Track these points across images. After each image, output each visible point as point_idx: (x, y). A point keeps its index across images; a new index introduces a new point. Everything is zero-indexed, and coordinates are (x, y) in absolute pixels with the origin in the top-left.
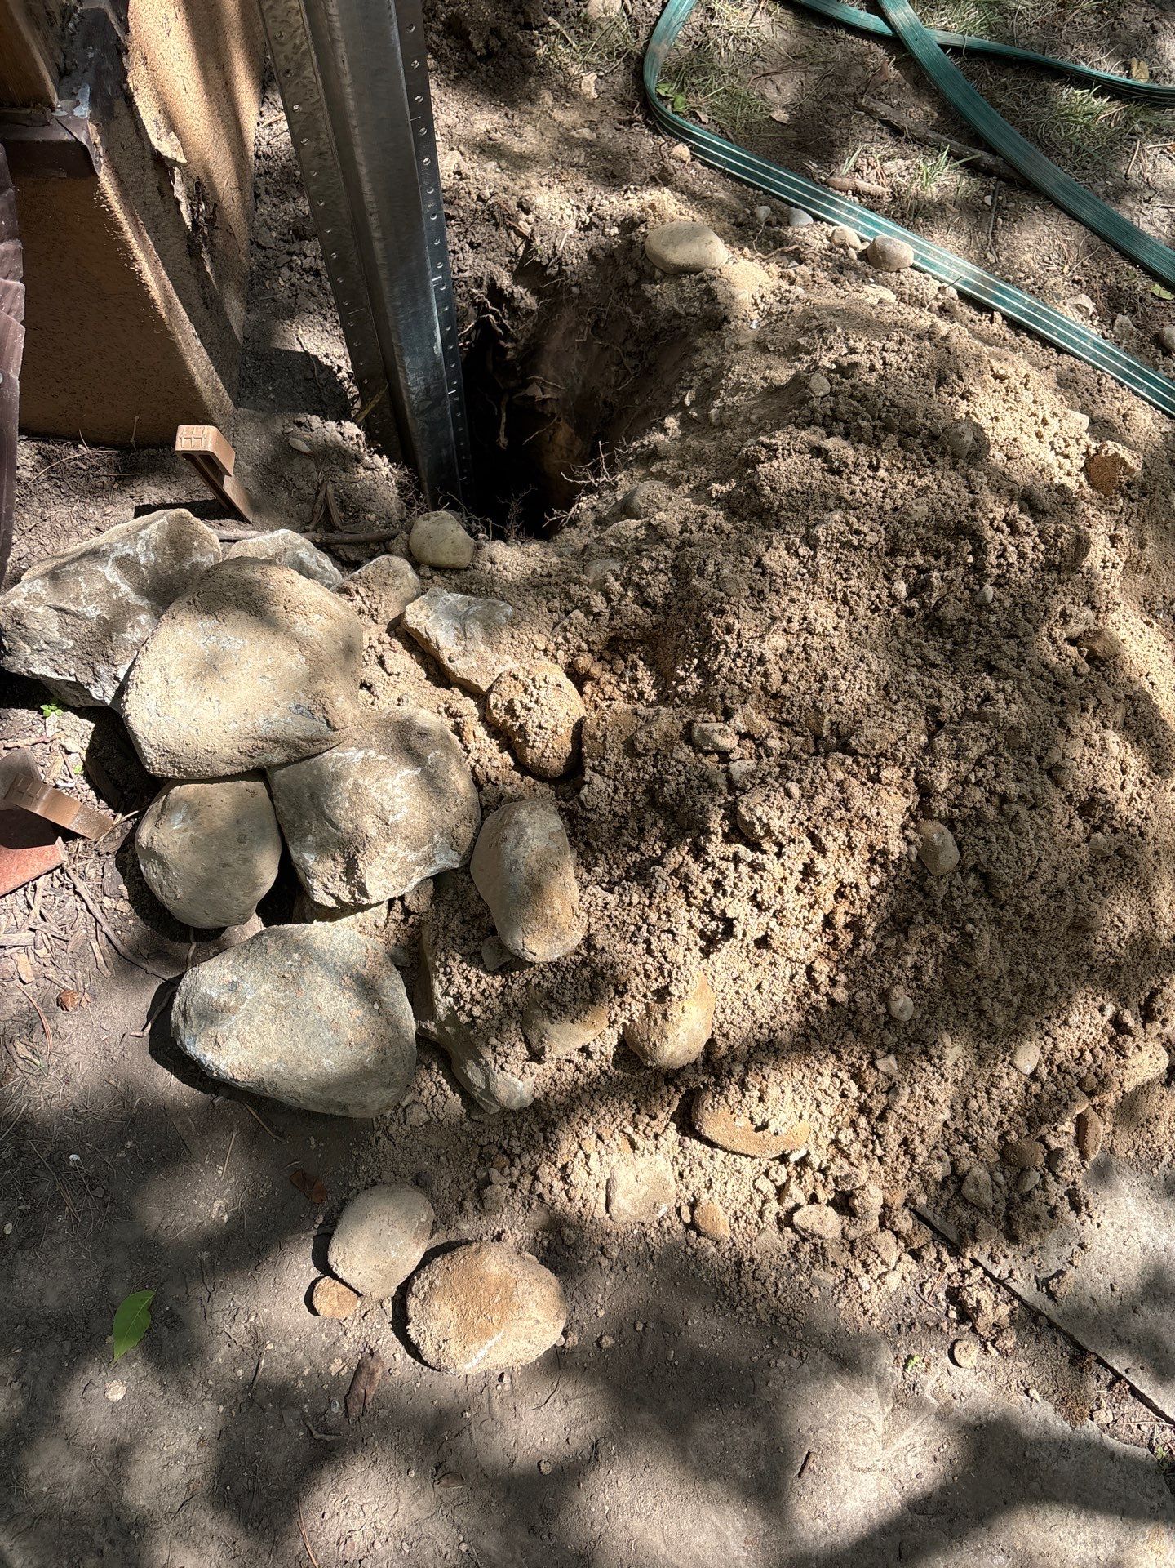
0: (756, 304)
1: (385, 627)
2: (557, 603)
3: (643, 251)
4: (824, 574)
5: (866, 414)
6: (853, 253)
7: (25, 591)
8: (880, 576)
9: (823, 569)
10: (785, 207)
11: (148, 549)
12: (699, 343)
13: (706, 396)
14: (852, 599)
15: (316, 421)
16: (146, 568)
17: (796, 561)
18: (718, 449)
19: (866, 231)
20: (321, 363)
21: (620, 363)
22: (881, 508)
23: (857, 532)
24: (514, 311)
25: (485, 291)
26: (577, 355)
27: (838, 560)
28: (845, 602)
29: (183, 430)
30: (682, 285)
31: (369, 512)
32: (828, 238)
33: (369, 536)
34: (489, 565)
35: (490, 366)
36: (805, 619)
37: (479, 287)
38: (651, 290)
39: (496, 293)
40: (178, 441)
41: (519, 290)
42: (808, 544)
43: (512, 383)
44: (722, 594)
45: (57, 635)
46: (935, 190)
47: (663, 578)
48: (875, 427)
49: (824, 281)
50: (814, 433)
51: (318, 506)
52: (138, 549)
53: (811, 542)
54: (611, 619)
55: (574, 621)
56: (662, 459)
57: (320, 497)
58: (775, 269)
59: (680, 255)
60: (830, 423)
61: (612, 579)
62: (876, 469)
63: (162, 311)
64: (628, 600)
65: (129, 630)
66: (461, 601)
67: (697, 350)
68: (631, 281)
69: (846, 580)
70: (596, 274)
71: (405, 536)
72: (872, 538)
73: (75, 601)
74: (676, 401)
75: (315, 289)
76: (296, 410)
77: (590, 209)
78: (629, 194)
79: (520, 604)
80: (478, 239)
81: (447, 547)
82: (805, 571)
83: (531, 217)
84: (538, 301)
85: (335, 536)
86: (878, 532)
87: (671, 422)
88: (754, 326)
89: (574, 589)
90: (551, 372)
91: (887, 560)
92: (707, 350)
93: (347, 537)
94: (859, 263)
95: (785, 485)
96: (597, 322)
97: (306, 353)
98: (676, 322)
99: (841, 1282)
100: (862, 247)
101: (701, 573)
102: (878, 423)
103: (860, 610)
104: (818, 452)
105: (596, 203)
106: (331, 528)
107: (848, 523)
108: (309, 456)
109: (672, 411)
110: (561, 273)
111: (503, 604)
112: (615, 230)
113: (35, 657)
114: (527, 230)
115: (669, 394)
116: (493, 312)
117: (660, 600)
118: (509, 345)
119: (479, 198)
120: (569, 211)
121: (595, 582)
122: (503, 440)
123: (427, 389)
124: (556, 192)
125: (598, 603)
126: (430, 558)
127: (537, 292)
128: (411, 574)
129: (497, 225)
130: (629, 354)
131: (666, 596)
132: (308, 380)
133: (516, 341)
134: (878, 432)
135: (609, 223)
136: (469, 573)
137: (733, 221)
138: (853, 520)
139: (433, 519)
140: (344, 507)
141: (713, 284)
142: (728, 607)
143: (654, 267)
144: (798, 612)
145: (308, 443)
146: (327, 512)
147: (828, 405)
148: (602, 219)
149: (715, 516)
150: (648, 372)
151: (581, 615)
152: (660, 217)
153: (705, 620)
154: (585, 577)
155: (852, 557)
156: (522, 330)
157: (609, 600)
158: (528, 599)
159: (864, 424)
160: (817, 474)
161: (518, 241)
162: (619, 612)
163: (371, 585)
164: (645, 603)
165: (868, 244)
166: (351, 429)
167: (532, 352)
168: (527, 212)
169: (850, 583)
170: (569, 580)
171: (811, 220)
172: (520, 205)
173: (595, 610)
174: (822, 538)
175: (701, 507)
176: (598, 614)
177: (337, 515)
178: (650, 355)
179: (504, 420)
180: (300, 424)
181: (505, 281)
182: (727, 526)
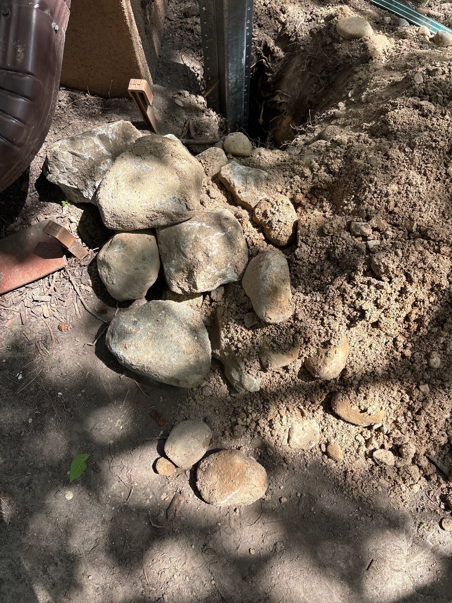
0: (385, 53)
1: (210, 178)
2: (287, 173)
3: (335, 29)
4: (417, 160)
5: (440, 91)
6: (428, 39)
7: (59, 144)
8: (442, 164)
9: (417, 158)
10: (397, 18)
11: (113, 133)
12: (357, 69)
13: (360, 90)
14: (429, 173)
15: (187, 93)
16: (111, 140)
17: (403, 154)
18: (365, 111)
19: (433, 29)
20: (190, 71)
21: (318, 83)
22: (447, 131)
23: (435, 141)
24: (274, 58)
25: (262, 48)
26: (299, 80)
27: (424, 154)
28: (425, 174)
29: (132, 81)
30: (351, 44)
31: (207, 132)
32: (417, 32)
33: (206, 142)
34: (258, 156)
35: (260, 85)
36: (407, 179)
37: (260, 46)
38: (337, 46)
39: (267, 50)
40: (130, 85)
41: (277, 48)
42: (410, 147)
43: (268, 95)
44: (369, 165)
45: (71, 165)
47: (339, 161)
48: (444, 98)
49: (416, 46)
50: (415, 99)
51: (185, 128)
52: (109, 132)
53: (412, 146)
54: (313, 178)
55: (296, 179)
56: (336, 118)
57: (186, 125)
58: (393, 40)
59: (351, 30)
60: (422, 95)
61: (314, 162)
62: (443, 115)
63: (128, 23)
64: (322, 170)
65: (102, 165)
66: (245, 169)
67: (356, 73)
68: (328, 42)
69: (427, 164)
70: (312, 41)
71: (222, 142)
72: (442, 144)
73: (80, 150)
74: (344, 95)
75: (191, 37)
76: (179, 88)
77: (311, 13)
78: (330, 7)
79: (271, 172)
80: (262, 22)
81: (240, 146)
82: (408, 158)
83: (285, 16)
84: (284, 54)
85: (192, 141)
86: (445, 141)
87: (341, 105)
88: (383, 62)
89: (296, 167)
90: (286, 90)
91: (447, 156)
92: (361, 72)
93: (197, 142)
94: (430, 42)
95: (400, 120)
96: (310, 63)
97: (185, 65)
98: (347, 60)
99: (392, 486)
100: (431, 37)
101: (358, 157)
102: (446, 96)
103: (432, 179)
104: (416, 107)
105: (314, 11)
106: (191, 138)
107: (431, 137)
108: (184, 108)
109: (342, 100)
110: (297, 40)
111: (263, 171)
112: (323, 21)
113: (61, 175)
114: (283, 20)
115: (340, 93)
116: (264, 58)
117: (337, 170)
118: (269, 74)
119: (264, 5)
120: (302, 14)
121: (306, 164)
122: (261, 120)
123: (236, 82)
124: (297, 6)
125: (307, 172)
126: (233, 150)
127: (284, 50)
128: (224, 155)
129: (271, 17)
130: (323, 78)
131: (340, 169)
132: (184, 76)
133: (272, 72)
134: (445, 100)
135: (320, 18)
136: (249, 158)
137: (374, 21)
138: (433, 135)
139: (235, 135)
140: (196, 130)
141: (367, 42)
142: (371, 171)
143: (339, 36)
144: (404, 175)
145: (183, 102)
146: (189, 132)
147: (422, 87)
148: (317, 16)
149: (364, 136)
150: (331, 86)
151: (299, 178)
152: (344, 14)
153: (359, 177)
154: (301, 161)
155: (431, 153)
156: (276, 67)
157: (312, 171)
158: (274, 170)
159: (439, 95)
160: (416, 116)
161: (279, 25)
162: (317, 175)
163: (207, 159)
164: (329, 171)
165: (433, 36)
166: (201, 99)
167: (279, 79)
168: (284, 13)
169: (429, 165)
170: (294, 163)
171: (408, 24)
172: (281, 10)
173: (306, 175)
174: (418, 143)
175: (358, 134)
176: (307, 177)
177: (193, 134)
178: (333, 77)
179: (262, 112)
180: (180, 94)
181: (271, 44)
182: (370, 140)
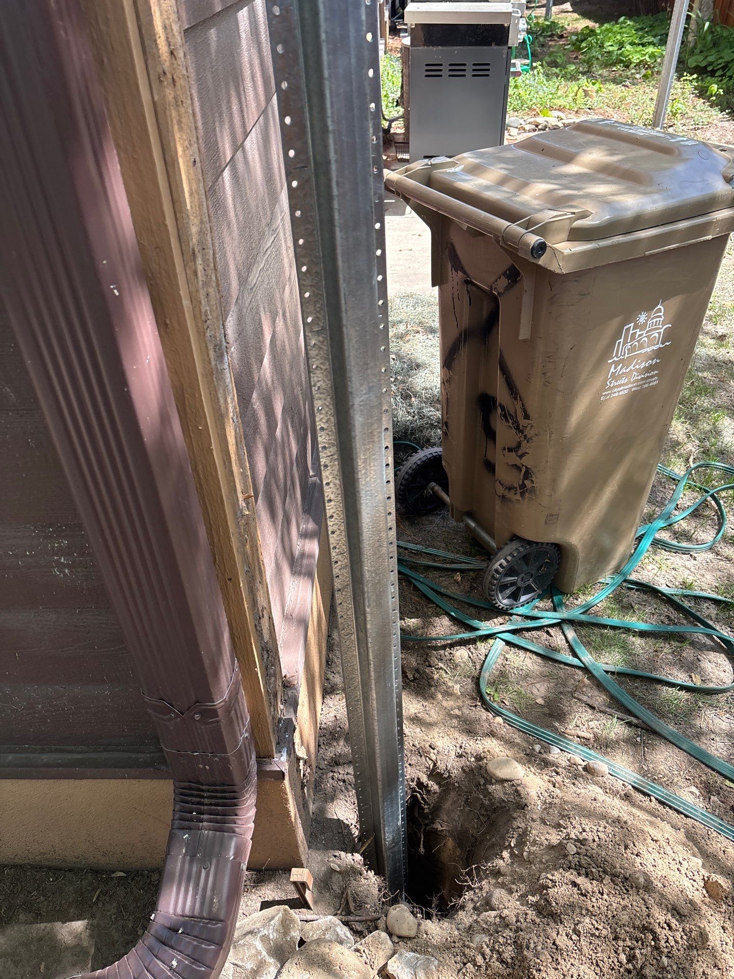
0: (539, 797)
1: (377, 972)
2: (459, 958)
3: (486, 770)
4: (585, 950)
5: (594, 865)
6: (580, 768)
8: (612, 951)
9: (584, 948)
10: (547, 745)
11: (273, 931)
12: (515, 815)
13: (521, 843)
14: (601, 964)
15: (343, 854)
16: (273, 941)
17: (572, 942)
18: (529, 875)
19: (585, 757)
20: (344, 823)
21: (478, 818)
22: (606, 916)
23: (597, 929)
24: (428, 792)
25: (415, 783)
26: (458, 813)
27: (591, 943)
28: (598, 965)
29: (294, 870)
30: (505, 787)
31: (367, 903)
32: (568, 760)
33: (367, 918)
34: (425, 936)
35: (417, 815)
36: (579, 975)
37: (413, 781)
38: (491, 788)
39: (420, 784)
40: (292, 874)
41: (431, 783)
42: (576, 934)
43: (426, 822)
44: (539, 961)
46: (614, 735)
47: (510, 948)
48: (599, 871)
49: (568, 784)
50: (572, 874)
51: (343, 900)
52: (270, 931)
53: (576, 932)
54: (487, 969)
55: (468, 970)
56: (503, 875)
57: (344, 896)
58: (546, 778)
59: (501, 773)
60: (579, 868)
61: (485, 947)
62: (602, 894)
63: (293, 819)
64: (494, 960)
65: (265, 976)
66: (413, 957)
67: (515, 819)
68: (482, 783)
69: (596, 953)
70: (465, 778)
71: (385, 918)
72: (604, 932)
73: (242, 960)
74: (507, 844)
75: (343, 789)
76: (334, 849)
77: (461, 747)
78: (477, 742)
79: (441, 959)
80: (413, 762)
81: (405, 926)
82: (576, 948)
83: (435, 751)
84: (440, 788)
85: (352, 918)
86: (607, 929)
87: (506, 854)
88: (539, 808)
89: (467, 951)
90: (445, 818)
91: (614, 943)
92: (519, 819)
93: (357, 918)
94: (584, 773)
95: (561, 902)
96: (467, 799)
97: (339, 819)
98: (503, 804)
100: (584, 764)
101: (528, 948)
102: (600, 869)
103: (605, 970)
104: (574, 884)
105: (463, 745)
106: (349, 913)
107: (592, 924)
108: (339, 873)
109: (506, 848)
110: (449, 776)
111: (433, 959)
112: (473, 759)
114: (434, 758)
115: (503, 838)
116: (419, 792)
117: (509, 961)
118: (426, 807)
119: (413, 745)
120: (452, 748)
121: (477, 947)
122: (422, 850)
124: (445, 739)
125: (479, 960)
126: (398, 932)
127: (438, 784)
128: (390, 942)
129: (421, 756)
130: (483, 815)
131: (512, 958)
132: (339, 833)
133: (429, 805)
134: (601, 874)
135: (470, 755)
136: (416, 940)
137: (524, 753)
138: (594, 922)
139: (398, 909)
140: (355, 901)
141: (519, 788)
142: (542, 968)
143: (491, 777)
144: (575, 971)
145: (339, 866)
146: (347, 903)
147: (576, 859)
148: (467, 753)
149: (532, 914)
150: (492, 824)
151: (472, 966)
152: (493, 755)
153: (532, 974)
154: (472, 944)
155: (597, 941)
156: (432, 800)
157: (485, 959)
158: (445, 956)
159: (594, 870)
160: (576, 896)
161: (431, 762)
162: (490, 966)
163: (370, 948)
164: (502, 962)
165: (586, 763)
166: (358, 857)
167: (436, 809)
168: (434, 749)
169: (598, 955)
170: (464, 946)
171: (559, 751)
172: (430, 746)
173: (478, 964)
174: (582, 932)
175: (524, 908)
176: (480, 966)
177: (352, 905)
178: (493, 816)
179: (422, 840)
180: (335, 856)
181: (424, 779)
182: (538, 920)
